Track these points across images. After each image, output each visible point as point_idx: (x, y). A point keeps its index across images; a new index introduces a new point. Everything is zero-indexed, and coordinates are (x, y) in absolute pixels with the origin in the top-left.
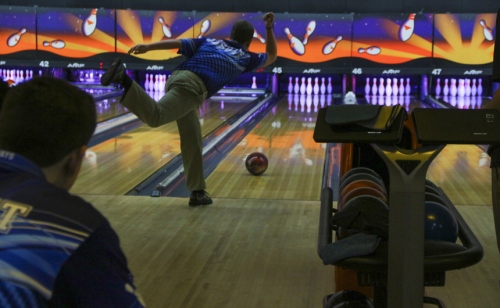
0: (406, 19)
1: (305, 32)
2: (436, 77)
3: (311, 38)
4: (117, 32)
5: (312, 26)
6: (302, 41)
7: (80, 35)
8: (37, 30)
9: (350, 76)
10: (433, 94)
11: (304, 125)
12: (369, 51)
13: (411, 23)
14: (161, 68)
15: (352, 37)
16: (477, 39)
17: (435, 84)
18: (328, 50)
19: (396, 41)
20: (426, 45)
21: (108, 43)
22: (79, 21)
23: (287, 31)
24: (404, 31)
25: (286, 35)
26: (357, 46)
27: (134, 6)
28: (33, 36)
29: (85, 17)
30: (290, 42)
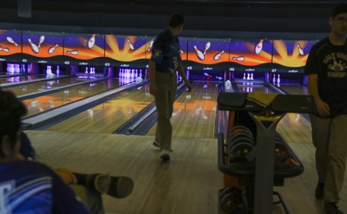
0: (258, 42)
1: (205, 48)
2: (273, 73)
3: (208, 51)
4: (105, 46)
5: (208, 45)
6: (203, 53)
7: (86, 48)
8: (63, 45)
9: (228, 72)
10: (272, 83)
11: (204, 97)
12: (238, 59)
13: (261, 45)
14: (128, 66)
15: (229, 51)
16: (295, 54)
17: (273, 77)
18: (217, 58)
19: (253, 54)
20: (269, 56)
21: (101, 52)
22: (86, 41)
23: (195, 47)
24: (257, 48)
25: (194, 49)
26: (232, 56)
27: (115, 33)
28: (62, 48)
29: (89, 39)
30: (196, 53)
